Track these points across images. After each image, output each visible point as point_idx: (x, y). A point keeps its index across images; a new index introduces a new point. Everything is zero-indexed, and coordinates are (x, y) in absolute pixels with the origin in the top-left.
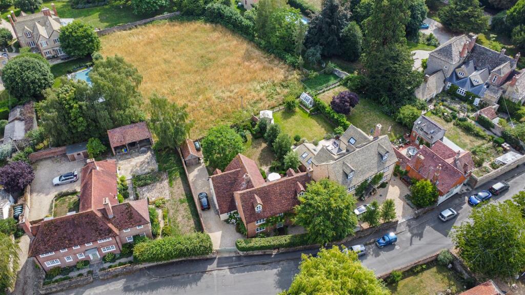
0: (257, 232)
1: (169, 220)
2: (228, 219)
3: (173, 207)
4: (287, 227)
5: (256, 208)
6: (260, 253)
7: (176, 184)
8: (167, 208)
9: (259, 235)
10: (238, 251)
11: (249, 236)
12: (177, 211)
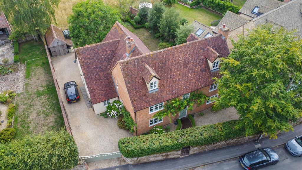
0: (150, 126)
1: (16, 120)
2: (106, 112)
3: (26, 101)
4: (193, 116)
5: (148, 85)
6: (160, 158)
7: (35, 74)
8: (16, 104)
9: (155, 130)
10: (124, 158)
11: (139, 132)
12: (31, 106)
